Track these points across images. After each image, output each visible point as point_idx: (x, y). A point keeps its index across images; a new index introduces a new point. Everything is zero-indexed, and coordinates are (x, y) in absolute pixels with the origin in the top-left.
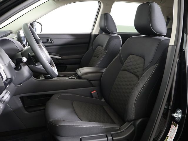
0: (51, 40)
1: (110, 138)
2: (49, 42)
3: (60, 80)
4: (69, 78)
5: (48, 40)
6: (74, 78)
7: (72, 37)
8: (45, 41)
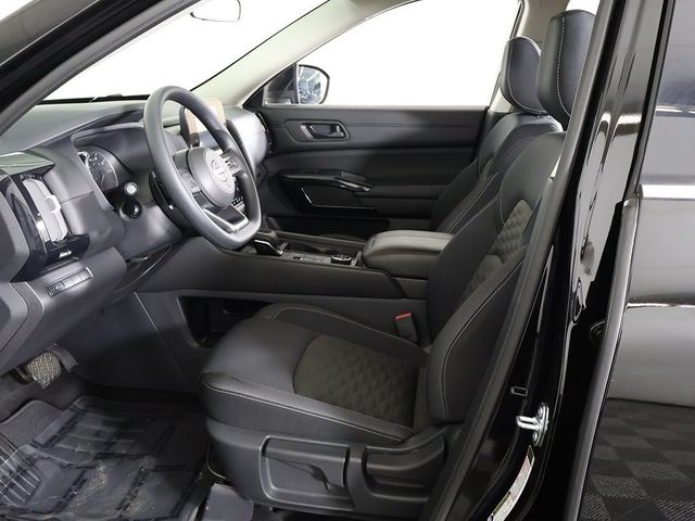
0: (342, 130)
1: (356, 460)
2: (334, 135)
3: (301, 262)
4: (333, 261)
5: (333, 128)
6: (349, 263)
7: (415, 121)
8: (325, 130)
